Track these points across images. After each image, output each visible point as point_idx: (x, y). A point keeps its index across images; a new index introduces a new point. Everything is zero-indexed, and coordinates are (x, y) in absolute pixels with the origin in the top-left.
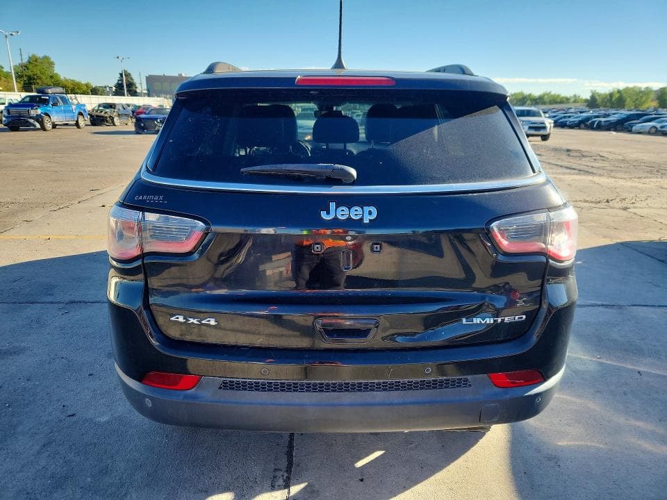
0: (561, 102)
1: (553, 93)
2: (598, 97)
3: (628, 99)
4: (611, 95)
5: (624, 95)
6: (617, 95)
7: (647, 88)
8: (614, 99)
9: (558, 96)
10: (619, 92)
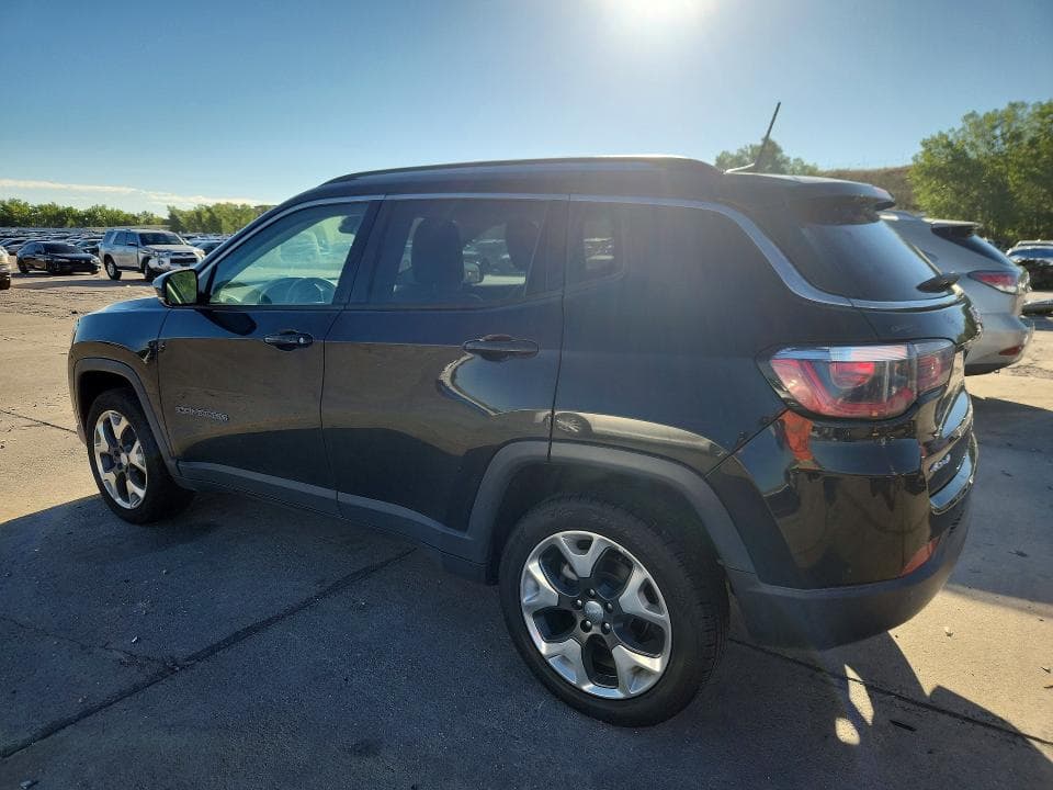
0: (126, 223)
1: (109, 208)
2: (180, 218)
3: (224, 221)
4: (199, 214)
5: (217, 215)
6: (207, 215)
7: (243, 206)
8: (204, 220)
9: (119, 213)
10: (209, 210)
